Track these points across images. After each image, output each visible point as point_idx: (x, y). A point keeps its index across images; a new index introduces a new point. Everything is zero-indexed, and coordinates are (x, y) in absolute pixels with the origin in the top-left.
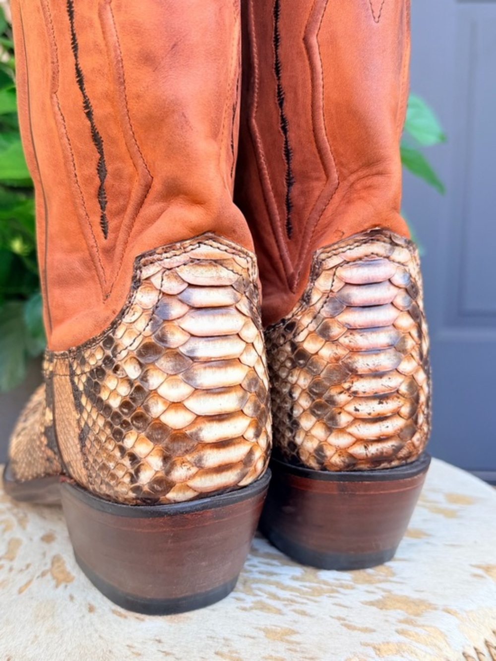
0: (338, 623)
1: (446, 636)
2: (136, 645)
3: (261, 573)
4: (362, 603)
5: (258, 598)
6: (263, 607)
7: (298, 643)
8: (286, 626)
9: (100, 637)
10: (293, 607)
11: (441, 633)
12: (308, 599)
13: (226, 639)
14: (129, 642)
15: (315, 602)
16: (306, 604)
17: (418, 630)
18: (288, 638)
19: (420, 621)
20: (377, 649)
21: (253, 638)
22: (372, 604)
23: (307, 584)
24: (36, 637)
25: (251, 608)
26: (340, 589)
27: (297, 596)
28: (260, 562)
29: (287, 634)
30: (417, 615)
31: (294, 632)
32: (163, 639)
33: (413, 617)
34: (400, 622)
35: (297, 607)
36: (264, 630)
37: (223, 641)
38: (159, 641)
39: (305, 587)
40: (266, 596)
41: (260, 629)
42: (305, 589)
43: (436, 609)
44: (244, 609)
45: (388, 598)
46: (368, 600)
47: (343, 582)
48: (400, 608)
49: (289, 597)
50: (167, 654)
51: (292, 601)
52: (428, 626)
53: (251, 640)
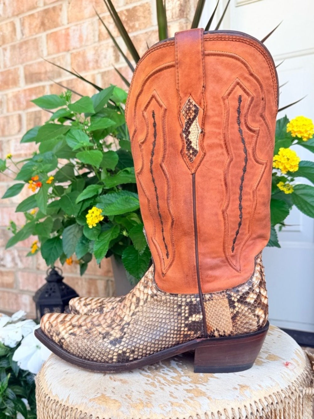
0: (169, 393)
1: (201, 406)
2: (107, 388)
3: (163, 373)
4: (184, 389)
5: (154, 381)
6: (153, 384)
7: (151, 397)
8: (153, 391)
9: (100, 384)
10: (161, 386)
11: (200, 404)
12: (169, 385)
13: (132, 391)
14: (106, 387)
15: (170, 386)
16: (166, 386)
17: (192, 401)
18: (150, 395)
19: (195, 399)
20: (172, 404)
21: (140, 392)
22: (187, 390)
23: (174, 380)
24: (84, 381)
25: (149, 384)
26: (183, 384)
27: (166, 383)
28: (167, 370)
29: (151, 394)
30: (197, 397)
31: (154, 394)
32: (116, 388)
33: (194, 397)
34: (189, 398)
35: (163, 386)
36: (145, 391)
37: (131, 392)
38: (114, 388)
39: (172, 380)
40: (157, 381)
41: (145, 390)
42: (171, 381)
43: (205, 396)
44: (147, 384)
45: (195, 389)
46: (187, 388)
47: (186, 381)
48: (194, 394)
49: (164, 383)
50: (113, 392)
51: (163, 384)
52: (196, 401)
53: (139, 393)
